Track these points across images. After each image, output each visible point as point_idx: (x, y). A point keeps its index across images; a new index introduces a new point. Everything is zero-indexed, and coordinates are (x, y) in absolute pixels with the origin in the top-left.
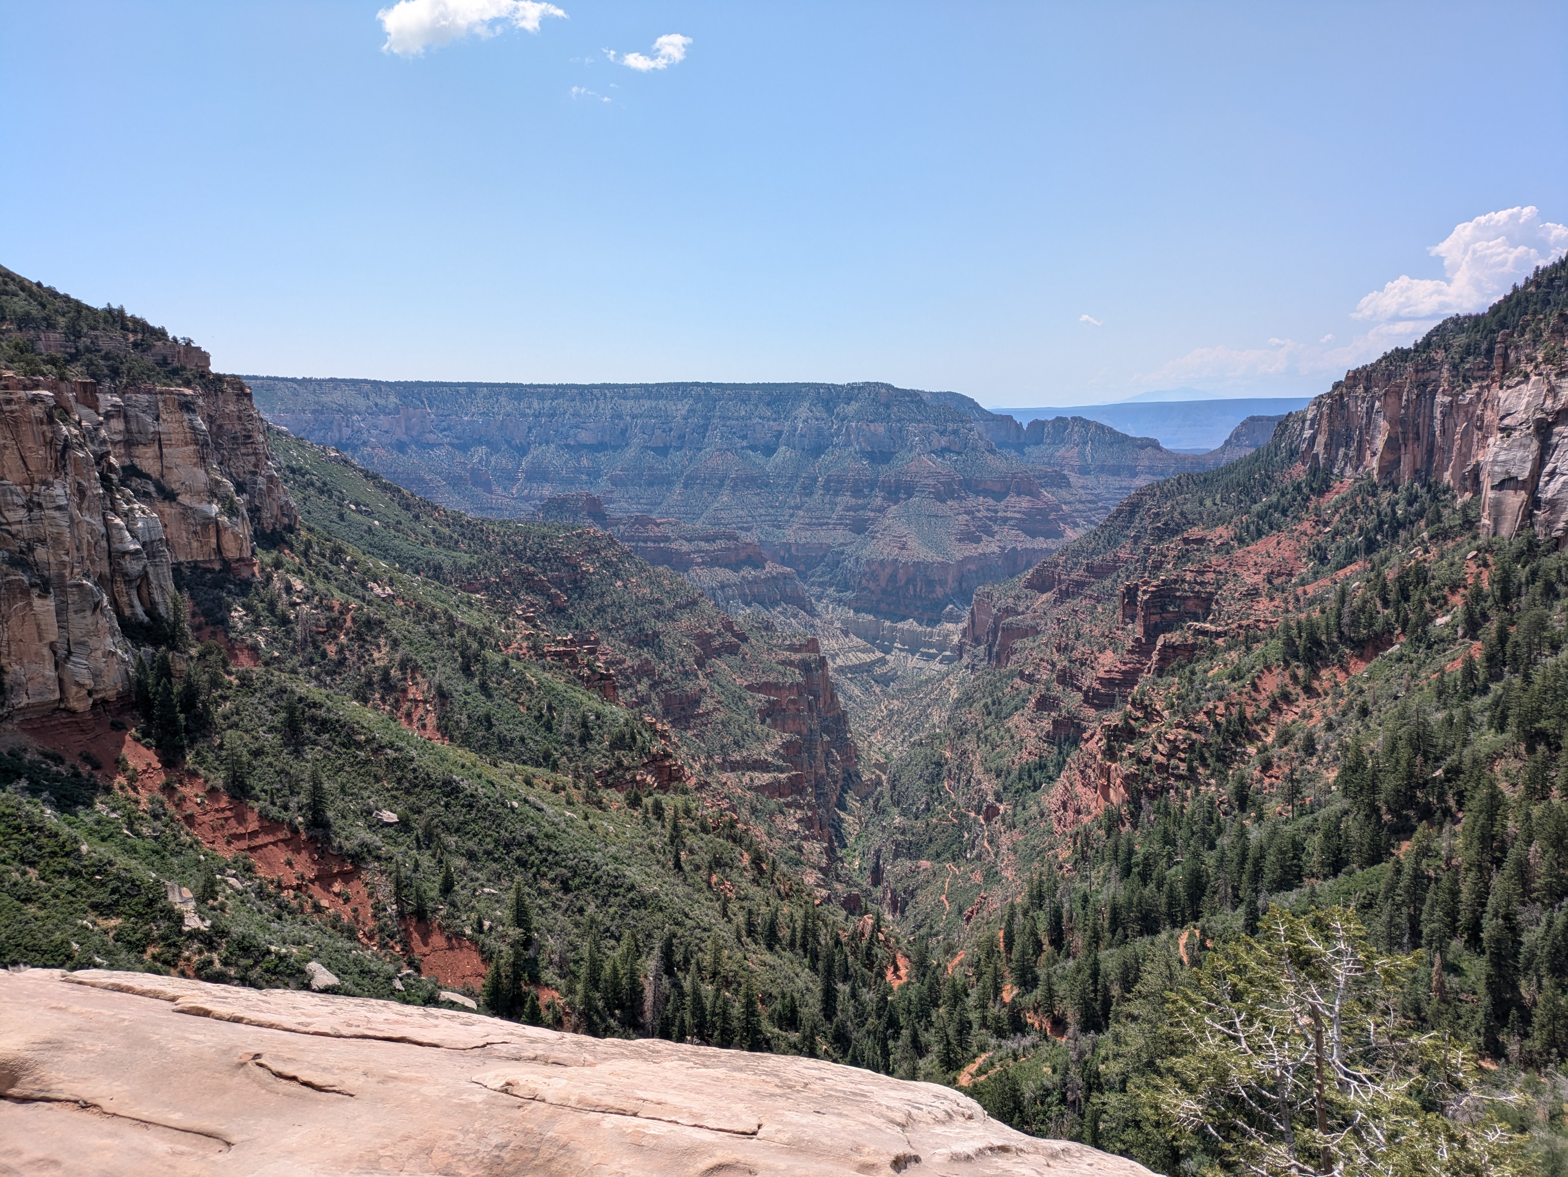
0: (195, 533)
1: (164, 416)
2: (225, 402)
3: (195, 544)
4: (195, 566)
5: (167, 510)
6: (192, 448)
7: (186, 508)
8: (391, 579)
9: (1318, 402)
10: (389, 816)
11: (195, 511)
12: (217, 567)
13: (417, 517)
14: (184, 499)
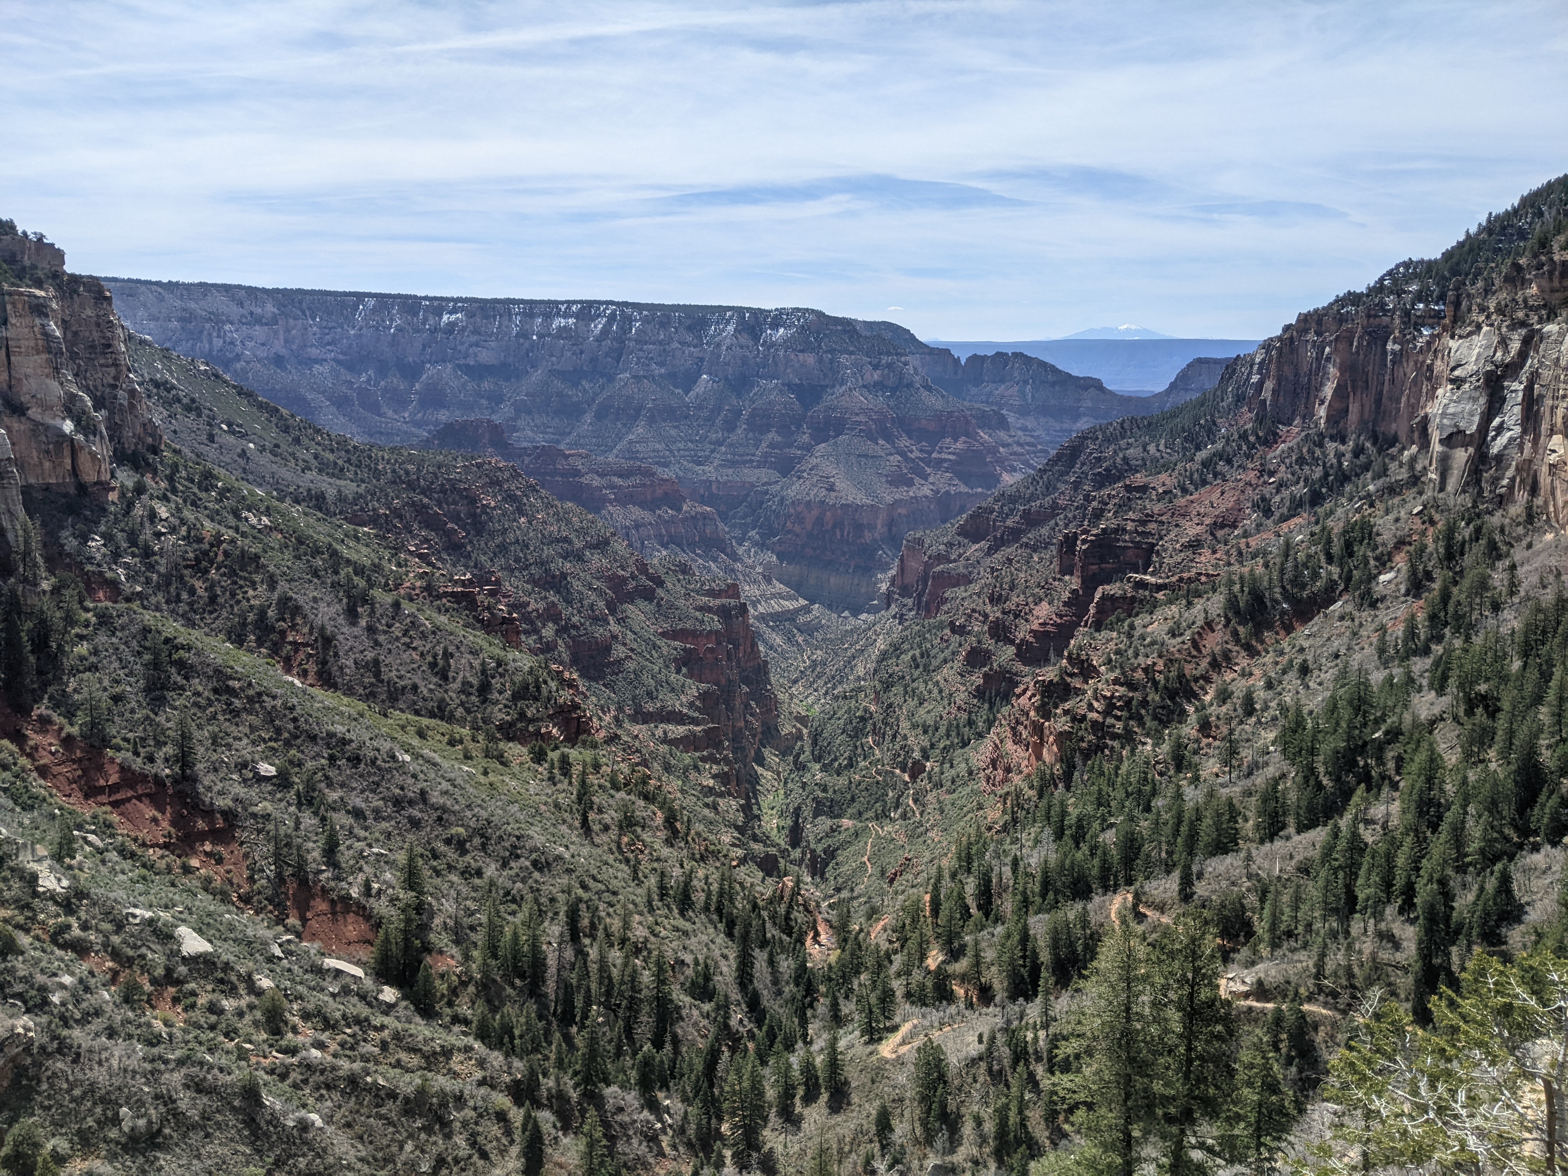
0: (47, 452)
1: (13, 320)
2: (82, 306)
3: (47, 465)
4: (47, 488)
5: (16, 426)
6: (44, 356)
7: (37, 424)
8: (268, 508)
9: (1267, 345)
10: (267, 769)
11: (47, 428)
12: (72, 491)
13: (297, 441)
14: (34, 413)
